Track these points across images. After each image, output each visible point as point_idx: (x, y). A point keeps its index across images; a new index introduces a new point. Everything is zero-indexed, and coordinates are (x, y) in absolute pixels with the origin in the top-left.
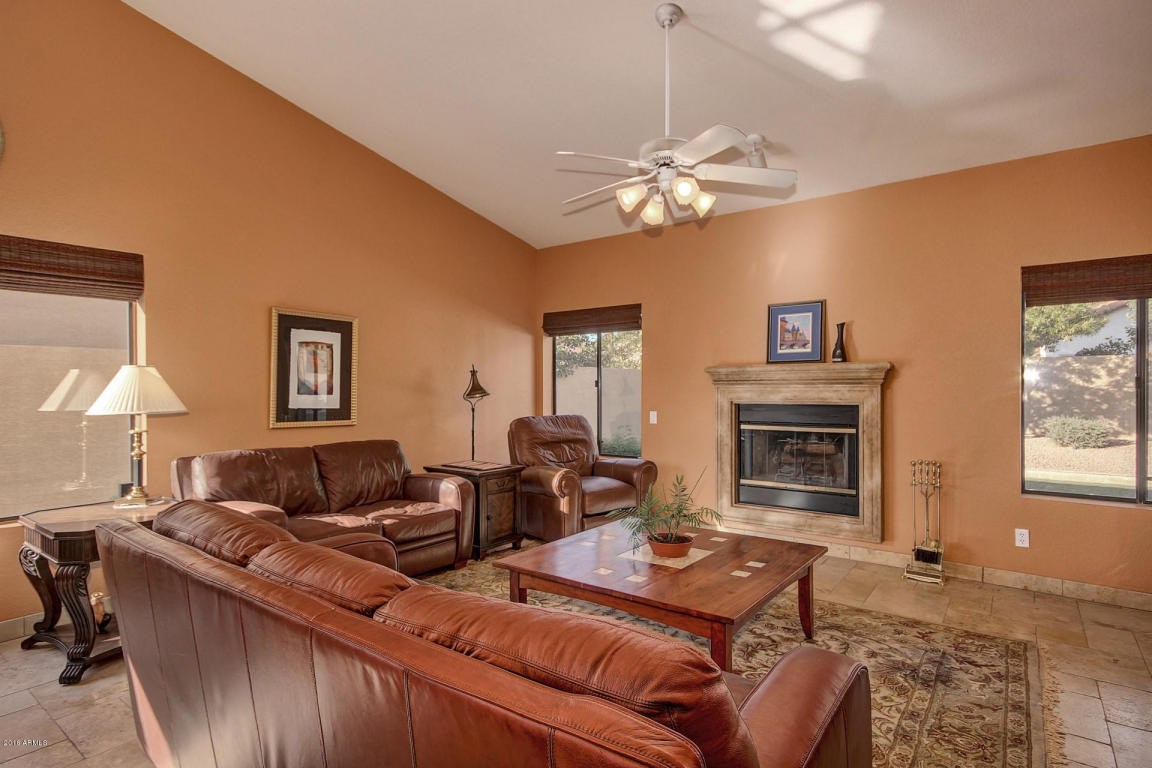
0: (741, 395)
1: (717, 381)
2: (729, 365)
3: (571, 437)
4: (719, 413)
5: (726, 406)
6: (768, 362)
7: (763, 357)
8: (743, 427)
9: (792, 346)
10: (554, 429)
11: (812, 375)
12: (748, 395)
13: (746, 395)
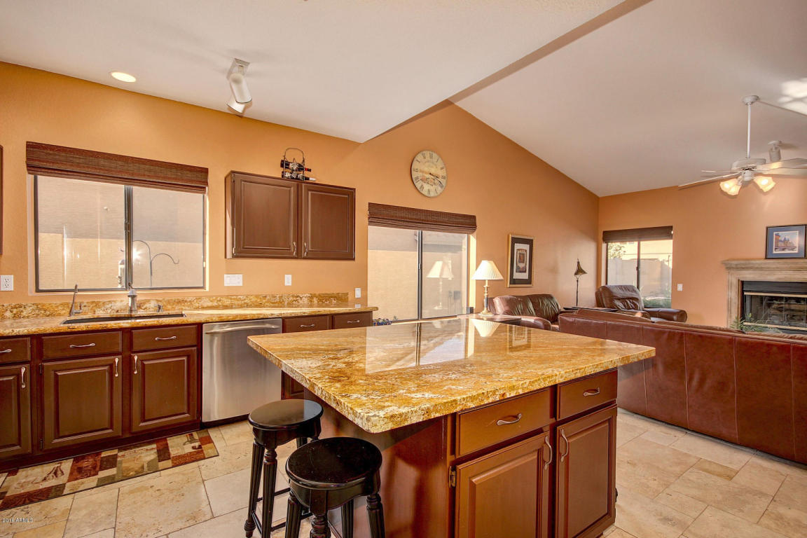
0: (745, 276)
1: (729, 268)
2: (738, 260)
3: (631, 296)
4: (730, 286)
5: (735, 282)
6: (766, 258)
7: (763, 255)
8: (745, 293)
9: (783, 250)
10: (622, 292)
11: (799, 266)
12: (751, 276)
13: (749, 276)
